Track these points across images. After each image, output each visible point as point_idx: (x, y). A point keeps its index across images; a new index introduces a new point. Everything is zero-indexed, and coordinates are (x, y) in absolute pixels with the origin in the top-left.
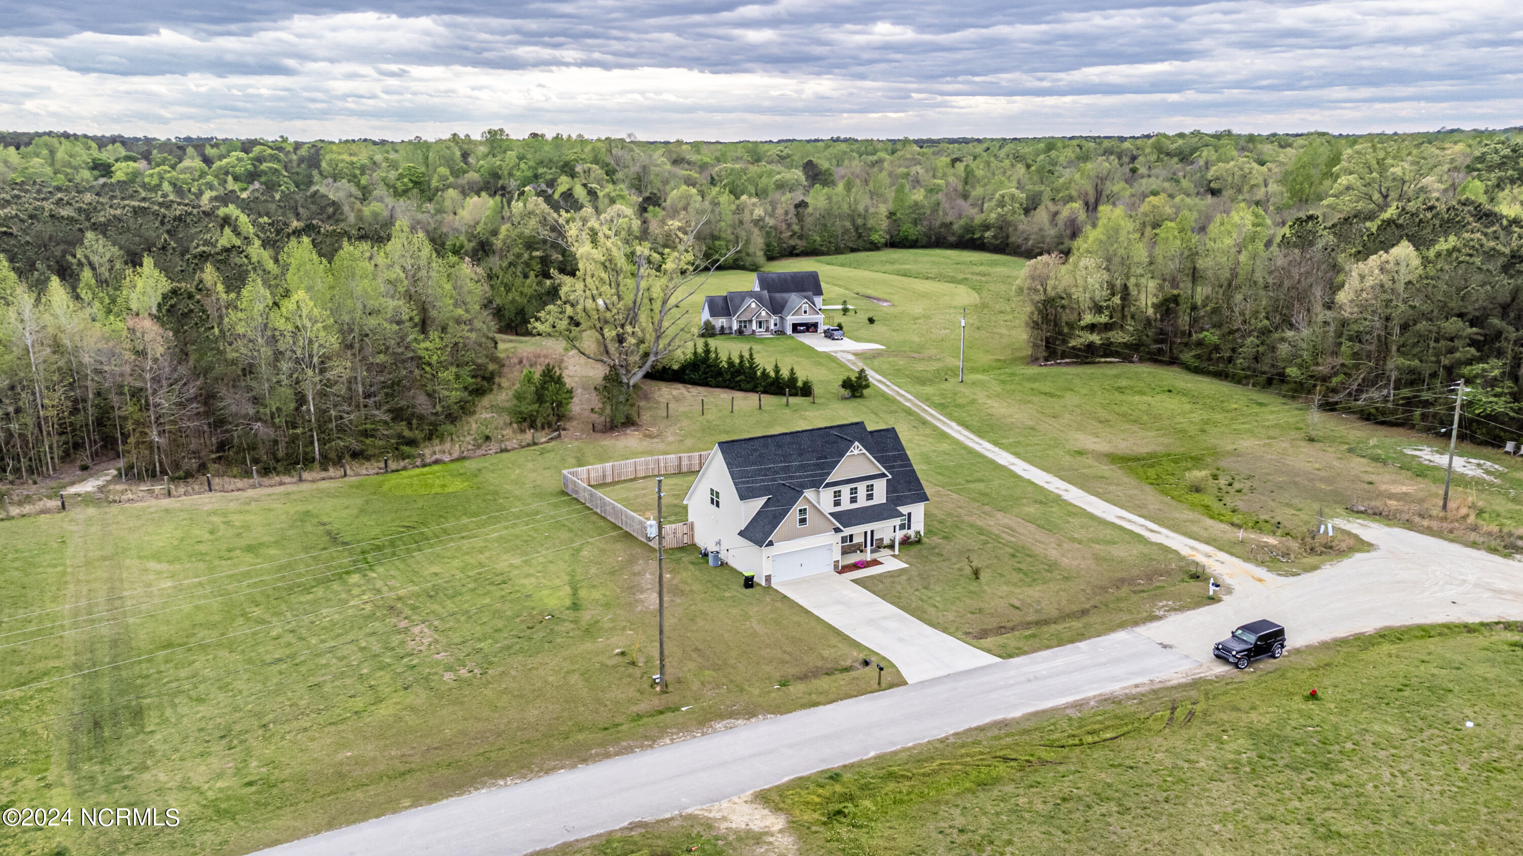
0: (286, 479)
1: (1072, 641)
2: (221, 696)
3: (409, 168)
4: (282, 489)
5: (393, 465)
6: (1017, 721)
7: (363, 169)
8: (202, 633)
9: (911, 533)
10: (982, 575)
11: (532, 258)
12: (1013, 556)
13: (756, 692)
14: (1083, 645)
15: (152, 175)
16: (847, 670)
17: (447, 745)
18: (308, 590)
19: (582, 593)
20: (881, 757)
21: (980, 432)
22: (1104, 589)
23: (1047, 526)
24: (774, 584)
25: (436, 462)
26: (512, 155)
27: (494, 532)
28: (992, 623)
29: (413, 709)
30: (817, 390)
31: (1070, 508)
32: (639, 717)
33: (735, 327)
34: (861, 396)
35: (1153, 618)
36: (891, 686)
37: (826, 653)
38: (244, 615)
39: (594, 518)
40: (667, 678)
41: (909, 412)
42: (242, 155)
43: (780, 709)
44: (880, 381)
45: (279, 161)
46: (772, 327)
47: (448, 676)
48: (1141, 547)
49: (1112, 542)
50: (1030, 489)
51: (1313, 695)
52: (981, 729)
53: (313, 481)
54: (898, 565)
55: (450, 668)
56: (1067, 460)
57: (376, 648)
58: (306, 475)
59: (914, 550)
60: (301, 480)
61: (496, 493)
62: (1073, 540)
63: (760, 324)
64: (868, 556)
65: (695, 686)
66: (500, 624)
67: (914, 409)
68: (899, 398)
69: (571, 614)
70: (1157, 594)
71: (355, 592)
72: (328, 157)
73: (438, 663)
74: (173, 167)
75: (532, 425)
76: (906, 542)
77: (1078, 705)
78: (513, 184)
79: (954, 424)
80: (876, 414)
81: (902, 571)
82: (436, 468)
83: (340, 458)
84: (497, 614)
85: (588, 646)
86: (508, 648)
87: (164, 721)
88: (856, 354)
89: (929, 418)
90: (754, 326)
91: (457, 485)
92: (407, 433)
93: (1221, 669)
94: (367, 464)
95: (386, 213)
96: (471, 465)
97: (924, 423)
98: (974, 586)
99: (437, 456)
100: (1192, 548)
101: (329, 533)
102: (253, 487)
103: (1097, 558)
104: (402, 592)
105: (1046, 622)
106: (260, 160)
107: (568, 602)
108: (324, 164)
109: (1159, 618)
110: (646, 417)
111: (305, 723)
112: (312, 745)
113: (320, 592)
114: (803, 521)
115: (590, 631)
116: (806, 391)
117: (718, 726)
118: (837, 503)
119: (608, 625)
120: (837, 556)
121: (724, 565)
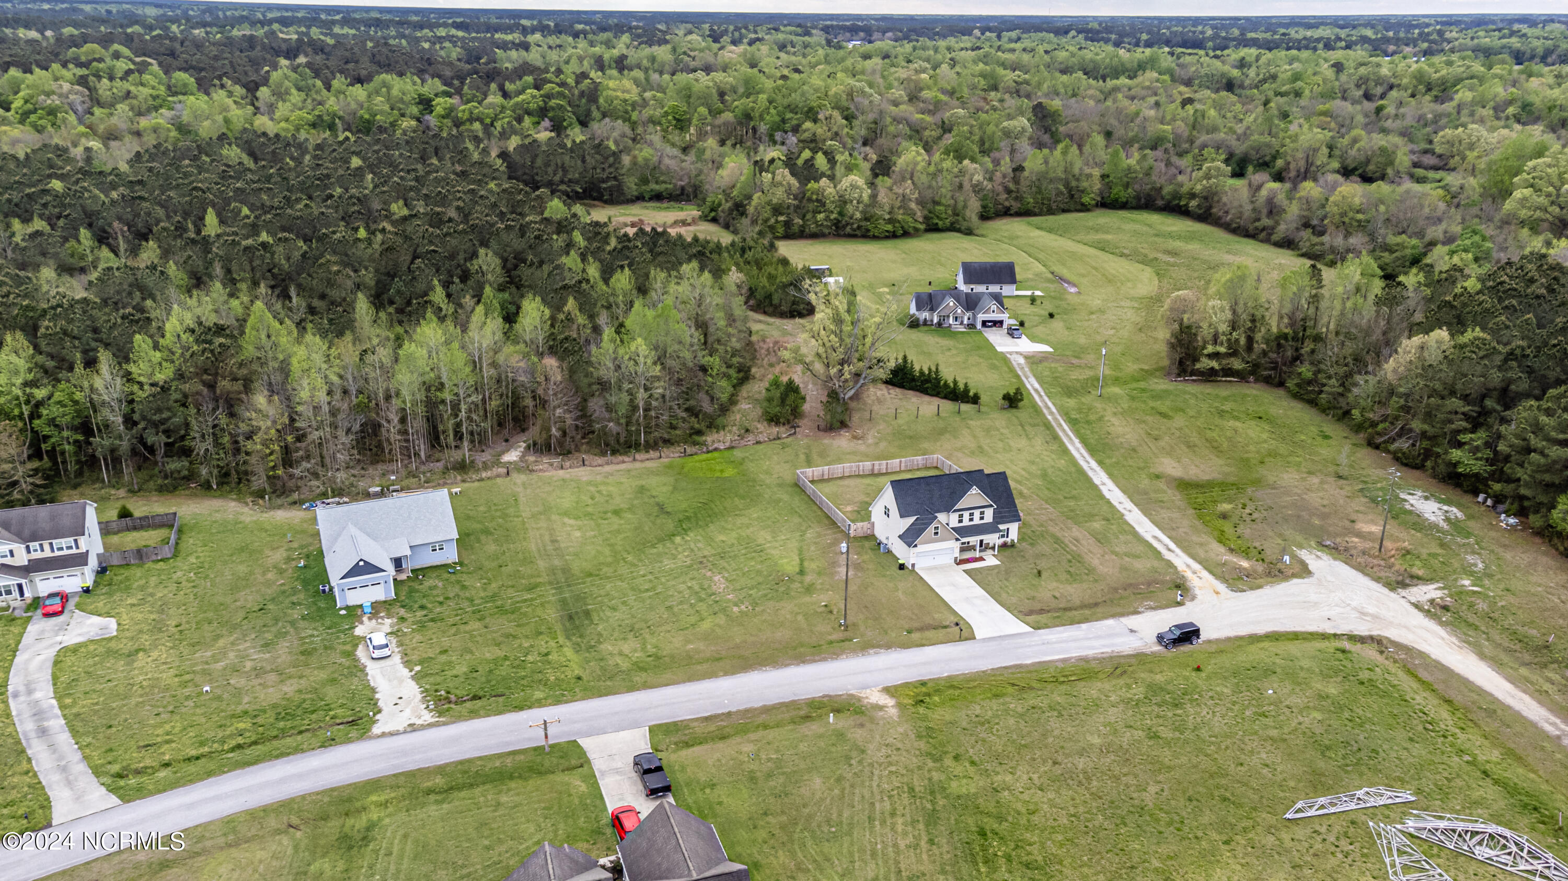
0: (626, 459)
1: (1079, 623)
2: (624, 608)
3: (674, 107)
4: (623, 466)
5: (689, 450)
6: (1027, 666)
7: (634, 105)
8: (605, 569)
9: (1009, 540)
10: (1044, 575)
11: (777, 222)
12: (1070, 561)
13: (894, 635)
14: (1084, 626)
15: (464, 111)
16: (946, 627)
17: (737, 647)
18: (653, 546)
19: (806, 564)
20: (949, 677)
21: (1092, 451)
22: (1116, 590)
23: (1101, 539)
24: (916, 569)
25: (716, 449)
26: (763, 97)
27: (755, 513)
28: (1038, 606)
29: (720, 626)
30: (984, 398)
31: (1125, 527)
32: (831, 642)
33: (935, 321)
34: (1016, 407)
35: (1136, 612)
36: (966, 639)
37: (936, 616)
38: (624, 559)
39: (815, 508)
40: (848, 622)
41: (1048, 426)
42: (535, 92)
43: (905, 646)
44: (1036, 390)
45: (564, 97)
46: (965, 322)
47: (735, 609)
48: (1156, 564)
49: (1137, 557)
50: (1105, 508)
51: (1198, 669)
52: (1006, 668)
53: (642, 461)
54: (995, 562)
55: (736, 605)
56: (1145, 483)
57: (697, 588)
58: (638, 456)
59: (1008, 552)
60: (634, 460)
61: (754, 481)
62: (1113, 553)
63: (956, 319)
64: (978, 555)
65: (862, 628)
66: (761, 579)
67: (1053, 423)
68: (1045, 411)
69: (798, 578)
70: (1148, 595)
71: (680, 549)
72: (605, 93)
73: (729, 601)
74: (480, 103)
75: (777, 423)
76: (1004, 546)
77: (1064, 660)
78: (763, 128)
79: (1076, 441)
80: (1022, 426)
81: (997, 566)
82: (716, 454)
83: (656, 443)
84: (759, 572)
85: (807, 599)
86: (766, 595)
87: (601, 619)
88: (1027, 357)
89: (1061, 434)
90: (951, 321)
91: (730, 472)
92: (697, 426)
93: (1157, 648)
94: (672, 449)
95: (655, 159)
96: (738, 453)
97: (1056, 437)
98: (1035, 581)
99: (716, 445)
100: (1188, 566)
101: (658, 504)
102: (607, 464)
103: (1124, 568)
104: (706, 553)
105: (1070, 609)
106: (549, 96)
107: (797, 570)
108: (601, 100)
109: (1139, 613)
110: (856, 417)
111: (668, 627)
112: (674, 640)
113: (660, 547)
114: (936, 533)
115: (809, 589)
116: (975, 400)
117: (871, 651)
118: (961, 521)
119: (819, 587)
120: (957, 554)
121: (889, 552)
